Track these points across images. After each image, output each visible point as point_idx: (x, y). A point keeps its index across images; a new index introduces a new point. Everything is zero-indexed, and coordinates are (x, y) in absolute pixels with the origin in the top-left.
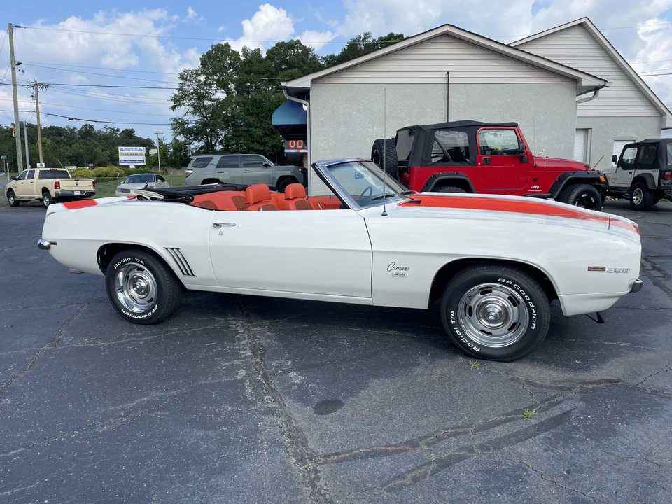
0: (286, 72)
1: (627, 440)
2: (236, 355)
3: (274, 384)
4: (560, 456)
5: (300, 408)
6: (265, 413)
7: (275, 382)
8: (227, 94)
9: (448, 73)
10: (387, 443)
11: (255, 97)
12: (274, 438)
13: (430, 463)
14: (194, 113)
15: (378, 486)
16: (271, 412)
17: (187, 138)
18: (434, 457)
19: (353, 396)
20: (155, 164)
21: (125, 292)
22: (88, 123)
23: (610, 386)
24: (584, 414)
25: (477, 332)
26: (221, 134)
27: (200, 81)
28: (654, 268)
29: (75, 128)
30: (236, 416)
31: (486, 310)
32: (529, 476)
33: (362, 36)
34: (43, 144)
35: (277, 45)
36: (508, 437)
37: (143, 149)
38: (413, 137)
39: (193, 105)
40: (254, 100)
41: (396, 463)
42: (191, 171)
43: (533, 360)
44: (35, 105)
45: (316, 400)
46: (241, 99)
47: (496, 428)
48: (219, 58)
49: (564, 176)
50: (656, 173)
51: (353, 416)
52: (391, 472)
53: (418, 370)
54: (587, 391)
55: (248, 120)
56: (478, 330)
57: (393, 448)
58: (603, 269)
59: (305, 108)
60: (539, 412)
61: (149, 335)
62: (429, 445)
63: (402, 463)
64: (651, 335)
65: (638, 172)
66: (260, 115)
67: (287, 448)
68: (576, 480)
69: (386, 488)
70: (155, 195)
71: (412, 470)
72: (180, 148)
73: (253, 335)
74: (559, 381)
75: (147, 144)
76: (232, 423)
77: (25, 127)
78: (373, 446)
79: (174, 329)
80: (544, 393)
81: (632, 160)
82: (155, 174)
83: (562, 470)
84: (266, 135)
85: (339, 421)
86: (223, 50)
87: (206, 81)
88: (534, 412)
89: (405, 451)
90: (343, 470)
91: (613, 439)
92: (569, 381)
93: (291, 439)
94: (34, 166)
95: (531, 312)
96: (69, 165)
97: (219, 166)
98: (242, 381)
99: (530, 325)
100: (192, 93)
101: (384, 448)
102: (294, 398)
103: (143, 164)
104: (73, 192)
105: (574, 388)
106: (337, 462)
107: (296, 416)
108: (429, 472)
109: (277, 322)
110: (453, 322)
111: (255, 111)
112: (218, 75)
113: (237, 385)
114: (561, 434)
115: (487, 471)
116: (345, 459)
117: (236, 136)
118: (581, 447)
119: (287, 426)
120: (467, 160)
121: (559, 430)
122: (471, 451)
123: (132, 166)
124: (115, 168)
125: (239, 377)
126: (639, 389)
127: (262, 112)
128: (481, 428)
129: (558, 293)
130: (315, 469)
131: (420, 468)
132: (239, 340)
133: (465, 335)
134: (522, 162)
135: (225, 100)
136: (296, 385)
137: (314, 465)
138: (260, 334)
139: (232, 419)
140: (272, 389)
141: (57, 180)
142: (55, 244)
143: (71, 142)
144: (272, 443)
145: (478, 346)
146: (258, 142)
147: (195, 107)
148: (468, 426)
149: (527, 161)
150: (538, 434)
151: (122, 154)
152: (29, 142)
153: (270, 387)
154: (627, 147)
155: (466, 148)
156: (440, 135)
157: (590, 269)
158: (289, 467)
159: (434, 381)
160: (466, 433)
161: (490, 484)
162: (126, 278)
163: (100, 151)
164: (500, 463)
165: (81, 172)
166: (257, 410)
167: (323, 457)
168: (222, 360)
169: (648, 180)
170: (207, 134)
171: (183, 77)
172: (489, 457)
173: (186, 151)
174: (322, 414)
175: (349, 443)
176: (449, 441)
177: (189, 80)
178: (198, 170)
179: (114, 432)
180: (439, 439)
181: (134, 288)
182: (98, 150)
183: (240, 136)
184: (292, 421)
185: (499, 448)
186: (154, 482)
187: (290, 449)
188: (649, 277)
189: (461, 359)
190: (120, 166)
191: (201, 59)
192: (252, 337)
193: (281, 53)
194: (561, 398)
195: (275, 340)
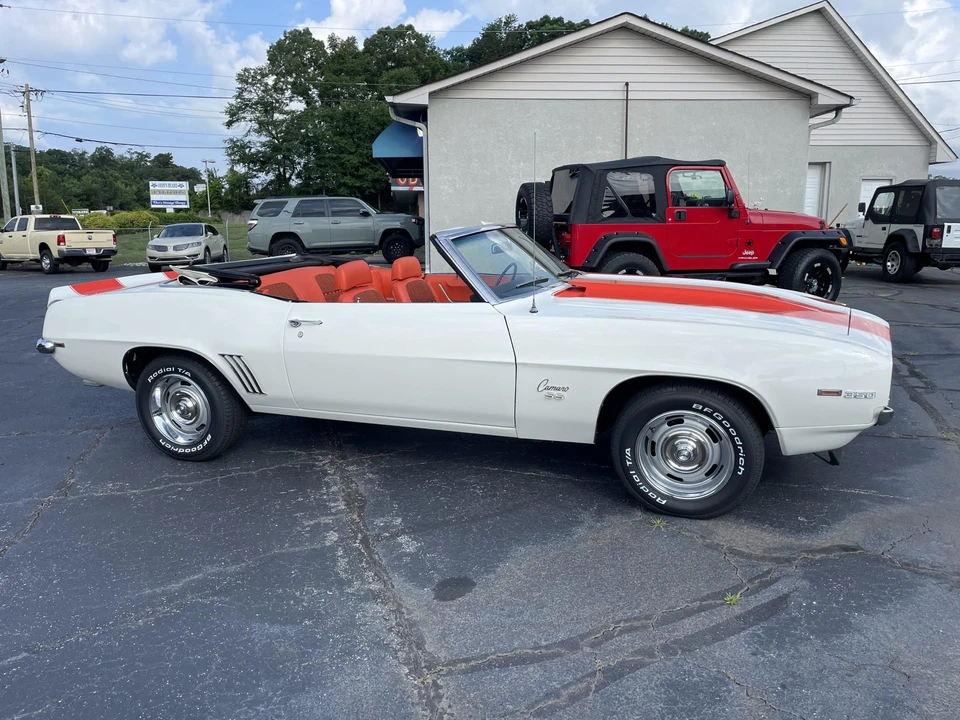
0: (392, 72)
1: (865, 637)
2: (323, 509)
3: (377, 553)
4: (773, 662)
5: (415, 591)
6: (365, 599)
7: (379, 552)
8: (308, 103)
9: (627, 84)
10: (535, 643)
11: (347, 108)
12: (377, 636)
13: (593, 674)
14: (258, 131)
15: (523, 709)
16: (374, 596)
17: (249, 169)
18: (600, 664)
19: (488, 572)
20: (204, 206)
21: (164, 415)
22: (103, 145)
23: (845, 557)
24: (807, 598)
25: (663, 477)
26: (299, 163)
27: (267, 84)
28: (913, 374)
29: (84, 153)
30: (325, 603)
31: (675, 448)
32: (730, 692)
33: (504, 20)
34: (39, 176)
35: (380, 32)
36: (702, 633)
37: (185, 185)
38: (575, 181)
39: (257, 120)
40: (347, 114)
41: (547, 674)
42: (255, 222)
43: (739, 516)
44: (26, 119)
45: (437, 578)
46: (328, 111)
47: (686, 621)
48: (295, 50)
49: (789, 238)
50: (919, 230)
51: (488, 603)
52: (541, 687)
53: (580, 531)
54: (813, 563)
55: (337, 142)
56: (663, 474)
57: (543, 651)
58: (838, 393)
59: (420, 133)
60: (745, 595)
61: (200, 478)
62: (593, 645)
63: (555, 674)
64: (903, 478)
65: (894, 228)
66: (355, 136)
67: (396, 652)
68: (793, 698)
69: (532, 711)
70: (205, 277)
71: (570, 684)
72: (239, 183)
73: (347, 477)
74: (775, 549)
75: (191, 176)
76: (319, 613)
77: (12, 153)
78: (516, 649)
79: (235, 469)
80: (754, 566)
81: (886, 210)
82: (203, 224)
83: (775, 682)
84: (364, 165)
85: (468, 610)
86: (302, 39)
87: (276, 84)
88: (738, 596)
89: (560, 655)
90: (473, 684)
91: (846, 637)
92: (788, 548)
93: (401, 637)
94: (26, 211)
95: (737, 451)
96: (77, 207)
97: (296, 214)
98: (333, 549)
99: (736, 469)
100: (257, 103)
101: (530, 651)
102: (406, 575)
103: (185, 207)
104: (84, 250)
105: (795, 559)
106: (465, 672)
107: (409, 602)
108: (593, 687)
109: (382, 457)
110: (628, 463)
111: (348, 129)
112: (294, 75)
113: (325, 555)
114: (774, 628)
115: (672, 685)
116: (478, 667)
117: (320, 166)
118: (801, 649)
119: (396, 619)
120: (654, 215)
121: (772, 623)
122: (651, 655)
123: (170, 210)
124: (146, 213)
125: (328, 544)
126: (885, 561)
127: (359, 131)
128: (666, 620)
129: (775, 425)
130: (435, 683)
131: (579, 680)
132: (328, 485)
133: (646, 481)
134: (730, 217)
135: (304, 113)
136: (409, 555)
137: (434, 677)
138: (357, 476)
139: (319, 607)
140: (375, 562)
141: (61, 232)
142: (61, 345)
143: (80, 173)
144: (375, 644)
145: (663, 496)
146: (353, 176)
147: (261, 123)
148: (648, 618)
149: (737, 215)
150: (744, 629)
151: (155, 192)
152: (18, 172)
153: (372, 558)
154: (880, 191)
155: (652, 196)
156: (614, 178)
157: (821, 393)
158: (398, 680)
159: (601, 549)
160: (645, 627)
161: (676, 703)
162: (165, 396)
163: (122, 186)
164: (689, 674)
165: (96, 220)
166: (353, 594)
167: (447, 665)
168: (303, 517)
169: (909, 239)
170: (278, 163)
171: (242, 79)
172: (676, 663)
173: (248, 187)
174: (445, 600)
175: (482, 643)
176: (620, 640)
177: (250, 84)
178: (266, 220)
179: (153, 628)
180: (608, 637)
181: (176, 409)
182: (119, 184)
183: (326, 166)
184: (404, 610)
185: (689, 651)
186: (211, 704)
187: (400, 653)
188: (905, 388)
189: (639, 515)
190: (152, 209)
191: (268, 52)
192: (347, 480)
193: (385, 43)
194: (775, 575)
195: (379, 485)
